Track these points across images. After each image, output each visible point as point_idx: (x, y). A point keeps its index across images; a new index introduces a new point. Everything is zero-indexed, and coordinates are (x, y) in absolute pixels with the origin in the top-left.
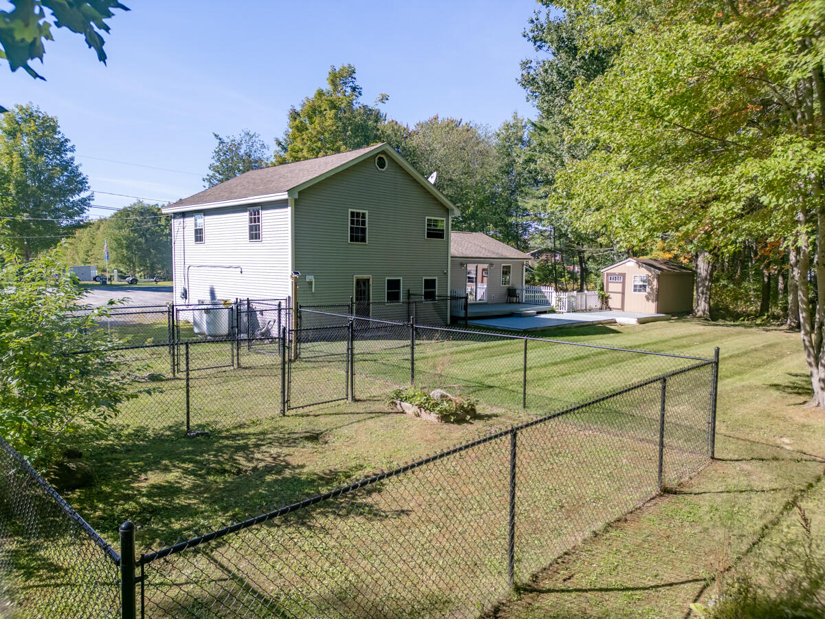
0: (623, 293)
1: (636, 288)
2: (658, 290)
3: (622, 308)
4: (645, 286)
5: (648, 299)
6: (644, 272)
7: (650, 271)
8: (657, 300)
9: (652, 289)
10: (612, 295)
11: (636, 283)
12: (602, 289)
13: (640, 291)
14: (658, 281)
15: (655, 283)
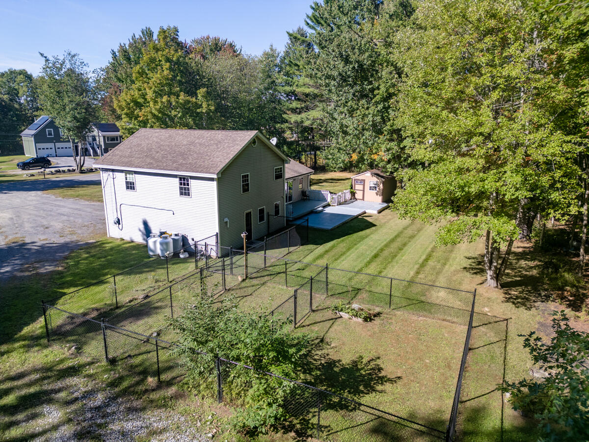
0: (364, 191)
1: (371, 188)
2: (383, 189)
3: (363, 199)
4: (376, 187)
5: (377, 194)
6: (375, 180)
7: (378, 179)
8: (382, 195)
9: (379, 189)
10: (357, 192)
11: (371, 185)
12: (352, 188)
13: (373, 190)
14: (383, 185)
15: (381, 186)
